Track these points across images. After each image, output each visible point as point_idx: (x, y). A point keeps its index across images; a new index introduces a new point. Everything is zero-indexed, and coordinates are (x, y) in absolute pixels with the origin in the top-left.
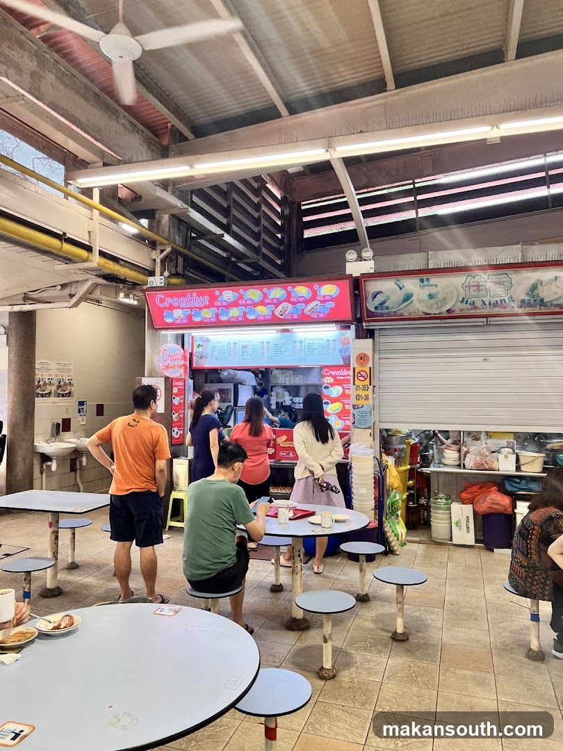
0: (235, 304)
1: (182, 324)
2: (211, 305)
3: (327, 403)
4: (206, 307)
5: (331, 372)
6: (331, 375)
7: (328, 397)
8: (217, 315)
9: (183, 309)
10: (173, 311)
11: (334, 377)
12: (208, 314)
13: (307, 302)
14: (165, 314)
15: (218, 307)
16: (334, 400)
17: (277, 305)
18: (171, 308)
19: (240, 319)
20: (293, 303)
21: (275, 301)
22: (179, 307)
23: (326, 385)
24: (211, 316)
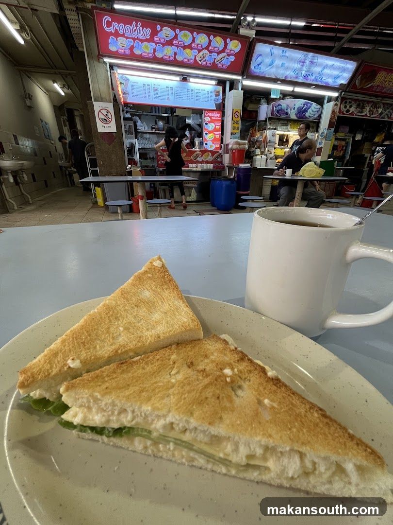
0: (170, 43)
1: (123, 55)
2: (151, 40)
3: (206, 134)
4: (147, 40)
5: (209, 114)
6: (209, 116)
7: (206, 130)
8: (155, 51)
9: (127, 38)
10: (118, 38)
11: (211, 117)
12: (147, 49)
13: (219, 53)
14: (110, 41)
15: (156, 43)
16: (210, 132)
17: (199, 51)
18: (117, 34)
19: (171, 59)
20: (210, 52)
21: (199, 47)
22: (123, 36)
23: (206, 122)
24: (149, 51)
